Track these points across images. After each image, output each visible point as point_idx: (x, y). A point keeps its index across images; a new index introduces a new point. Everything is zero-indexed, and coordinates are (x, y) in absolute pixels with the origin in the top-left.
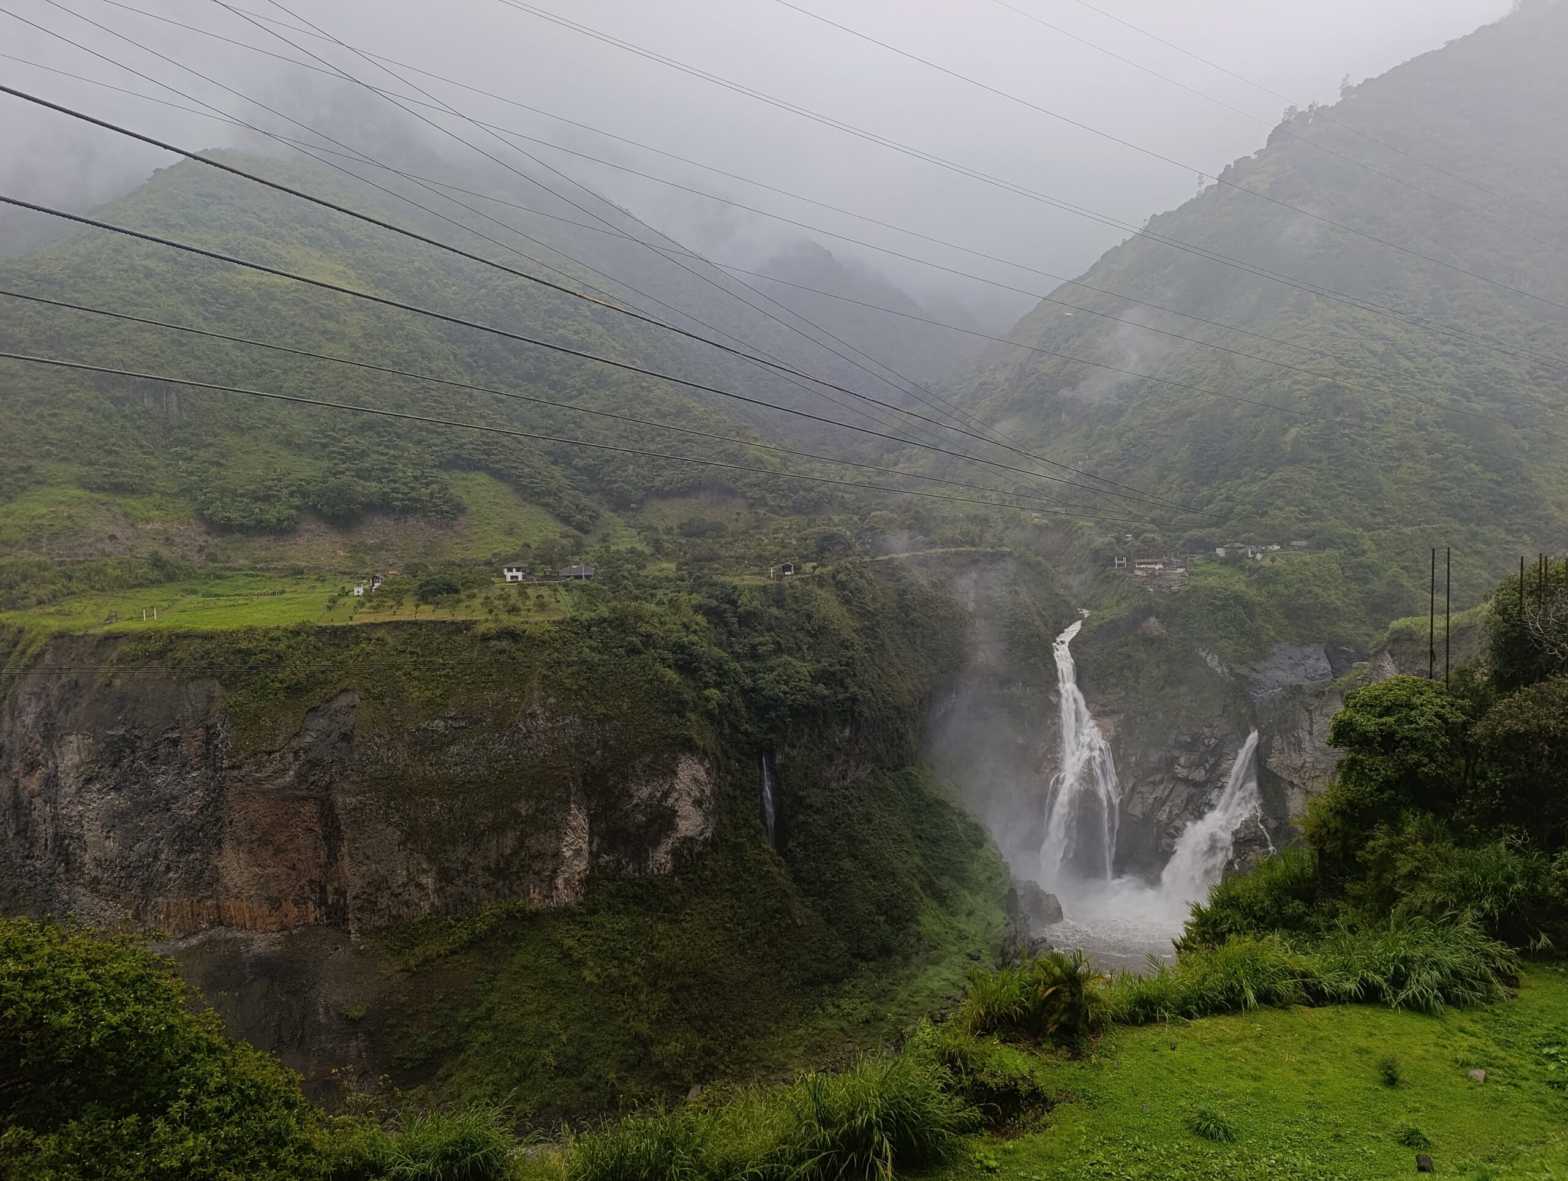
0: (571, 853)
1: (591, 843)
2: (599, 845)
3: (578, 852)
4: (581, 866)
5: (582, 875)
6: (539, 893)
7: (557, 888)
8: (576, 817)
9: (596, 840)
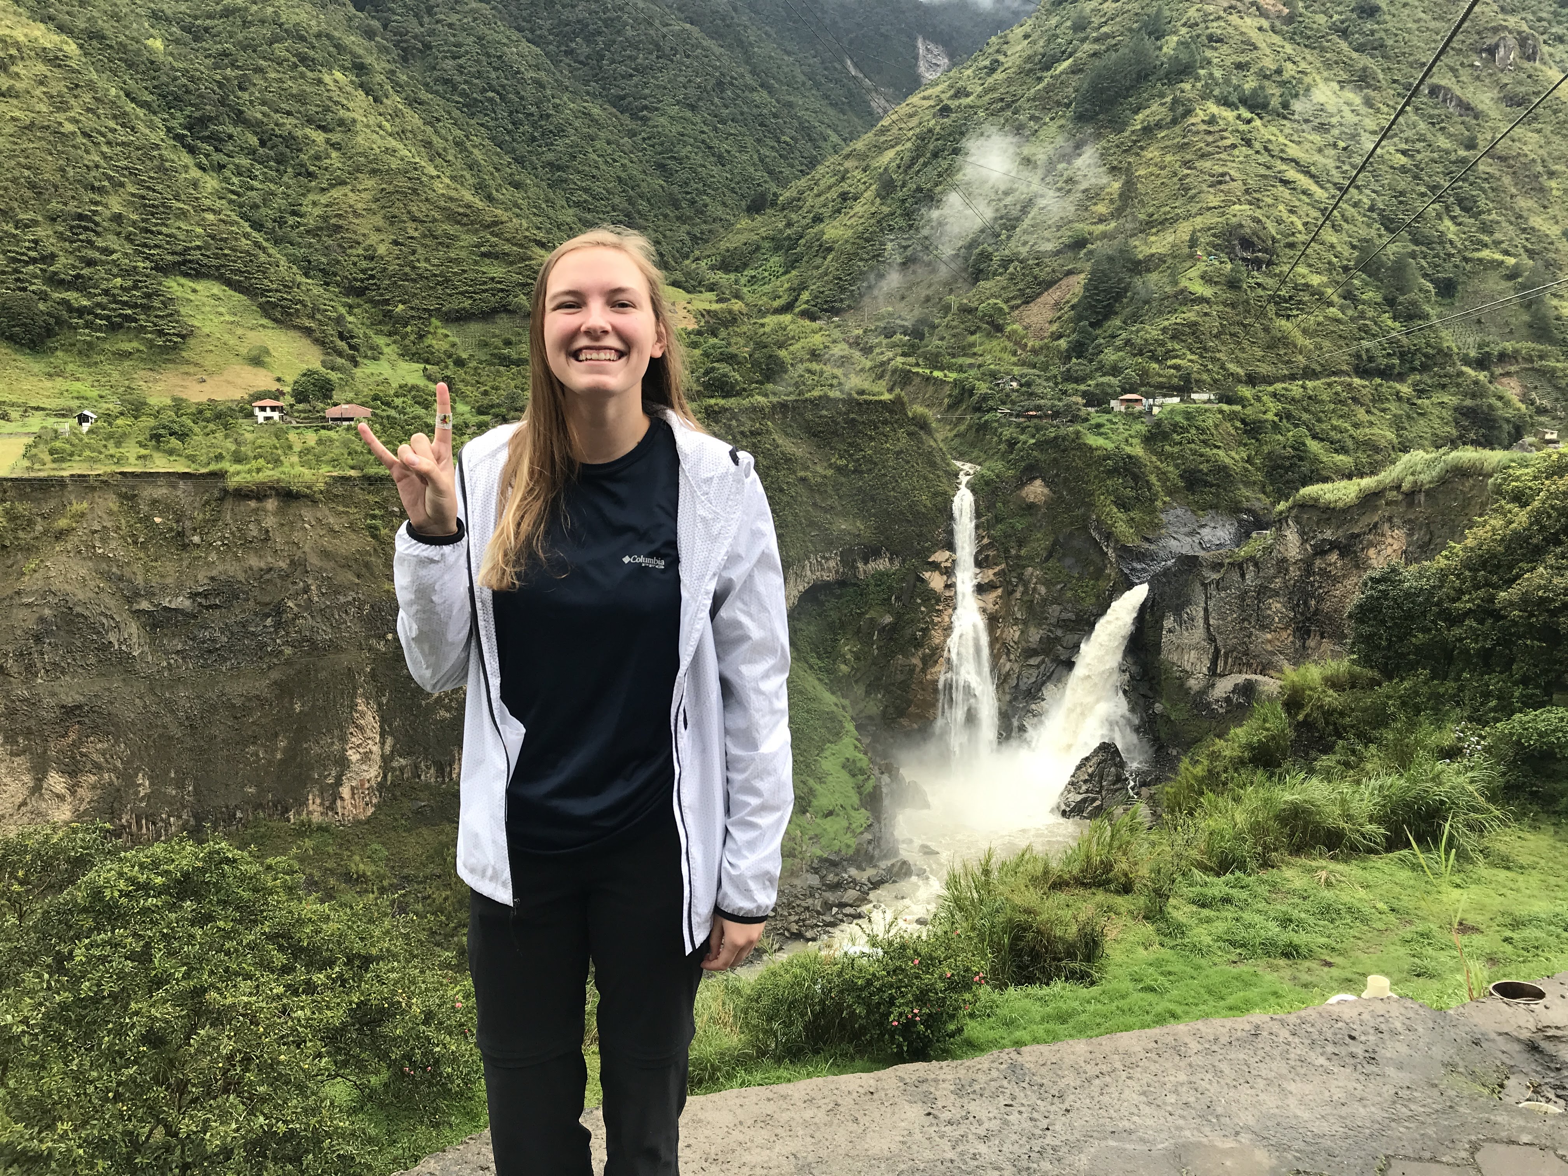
0: (358, 756)
1: (383, 743)
2: (394, 746)
3: (366, 757)
4: (372, 772)
5: (373, 783)
6: (322, 804)
7: (342, 799)
8: (363, 715)
9: (389, 741)
